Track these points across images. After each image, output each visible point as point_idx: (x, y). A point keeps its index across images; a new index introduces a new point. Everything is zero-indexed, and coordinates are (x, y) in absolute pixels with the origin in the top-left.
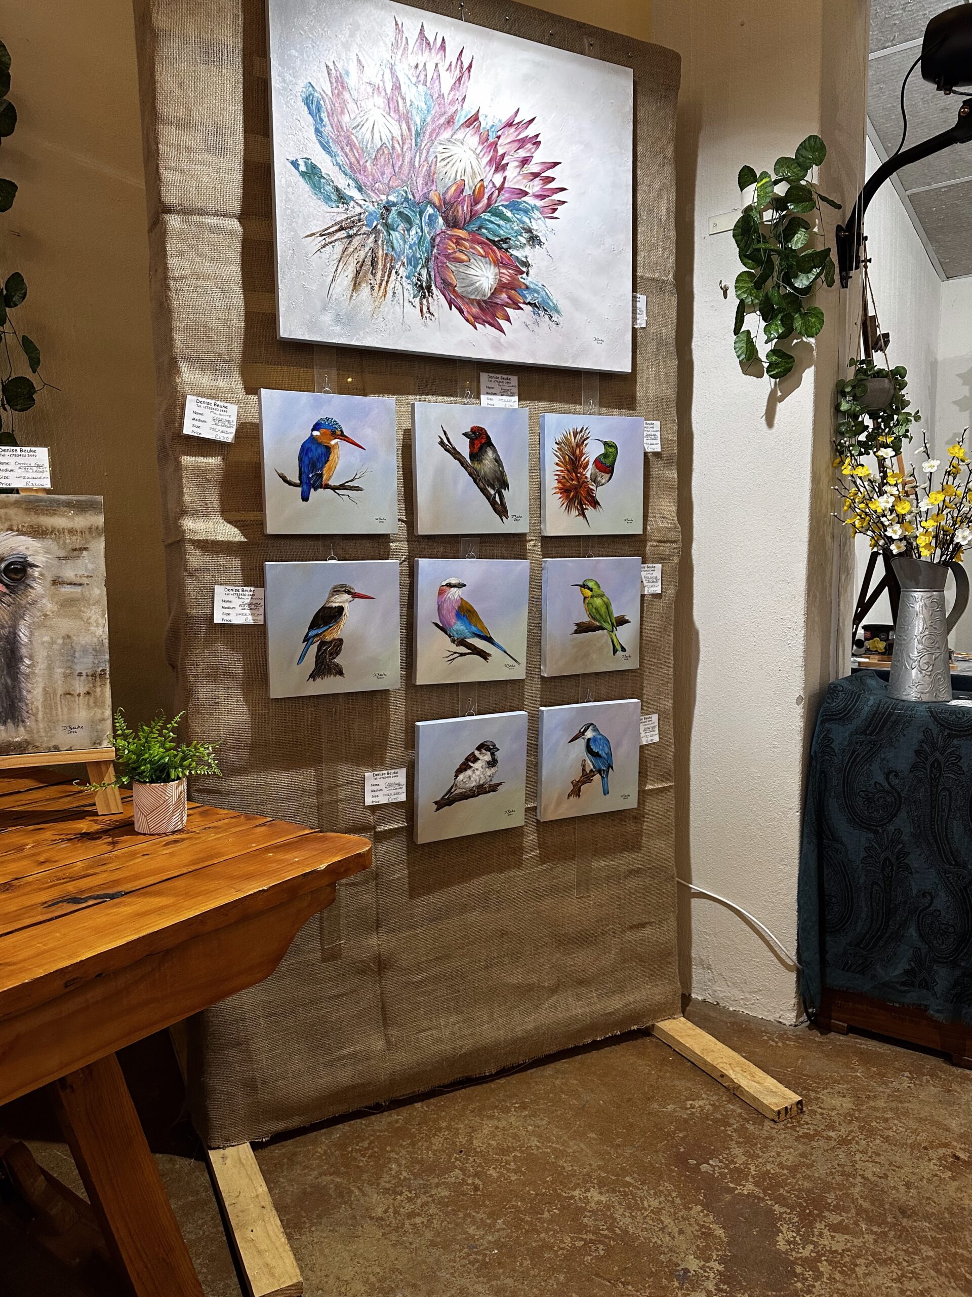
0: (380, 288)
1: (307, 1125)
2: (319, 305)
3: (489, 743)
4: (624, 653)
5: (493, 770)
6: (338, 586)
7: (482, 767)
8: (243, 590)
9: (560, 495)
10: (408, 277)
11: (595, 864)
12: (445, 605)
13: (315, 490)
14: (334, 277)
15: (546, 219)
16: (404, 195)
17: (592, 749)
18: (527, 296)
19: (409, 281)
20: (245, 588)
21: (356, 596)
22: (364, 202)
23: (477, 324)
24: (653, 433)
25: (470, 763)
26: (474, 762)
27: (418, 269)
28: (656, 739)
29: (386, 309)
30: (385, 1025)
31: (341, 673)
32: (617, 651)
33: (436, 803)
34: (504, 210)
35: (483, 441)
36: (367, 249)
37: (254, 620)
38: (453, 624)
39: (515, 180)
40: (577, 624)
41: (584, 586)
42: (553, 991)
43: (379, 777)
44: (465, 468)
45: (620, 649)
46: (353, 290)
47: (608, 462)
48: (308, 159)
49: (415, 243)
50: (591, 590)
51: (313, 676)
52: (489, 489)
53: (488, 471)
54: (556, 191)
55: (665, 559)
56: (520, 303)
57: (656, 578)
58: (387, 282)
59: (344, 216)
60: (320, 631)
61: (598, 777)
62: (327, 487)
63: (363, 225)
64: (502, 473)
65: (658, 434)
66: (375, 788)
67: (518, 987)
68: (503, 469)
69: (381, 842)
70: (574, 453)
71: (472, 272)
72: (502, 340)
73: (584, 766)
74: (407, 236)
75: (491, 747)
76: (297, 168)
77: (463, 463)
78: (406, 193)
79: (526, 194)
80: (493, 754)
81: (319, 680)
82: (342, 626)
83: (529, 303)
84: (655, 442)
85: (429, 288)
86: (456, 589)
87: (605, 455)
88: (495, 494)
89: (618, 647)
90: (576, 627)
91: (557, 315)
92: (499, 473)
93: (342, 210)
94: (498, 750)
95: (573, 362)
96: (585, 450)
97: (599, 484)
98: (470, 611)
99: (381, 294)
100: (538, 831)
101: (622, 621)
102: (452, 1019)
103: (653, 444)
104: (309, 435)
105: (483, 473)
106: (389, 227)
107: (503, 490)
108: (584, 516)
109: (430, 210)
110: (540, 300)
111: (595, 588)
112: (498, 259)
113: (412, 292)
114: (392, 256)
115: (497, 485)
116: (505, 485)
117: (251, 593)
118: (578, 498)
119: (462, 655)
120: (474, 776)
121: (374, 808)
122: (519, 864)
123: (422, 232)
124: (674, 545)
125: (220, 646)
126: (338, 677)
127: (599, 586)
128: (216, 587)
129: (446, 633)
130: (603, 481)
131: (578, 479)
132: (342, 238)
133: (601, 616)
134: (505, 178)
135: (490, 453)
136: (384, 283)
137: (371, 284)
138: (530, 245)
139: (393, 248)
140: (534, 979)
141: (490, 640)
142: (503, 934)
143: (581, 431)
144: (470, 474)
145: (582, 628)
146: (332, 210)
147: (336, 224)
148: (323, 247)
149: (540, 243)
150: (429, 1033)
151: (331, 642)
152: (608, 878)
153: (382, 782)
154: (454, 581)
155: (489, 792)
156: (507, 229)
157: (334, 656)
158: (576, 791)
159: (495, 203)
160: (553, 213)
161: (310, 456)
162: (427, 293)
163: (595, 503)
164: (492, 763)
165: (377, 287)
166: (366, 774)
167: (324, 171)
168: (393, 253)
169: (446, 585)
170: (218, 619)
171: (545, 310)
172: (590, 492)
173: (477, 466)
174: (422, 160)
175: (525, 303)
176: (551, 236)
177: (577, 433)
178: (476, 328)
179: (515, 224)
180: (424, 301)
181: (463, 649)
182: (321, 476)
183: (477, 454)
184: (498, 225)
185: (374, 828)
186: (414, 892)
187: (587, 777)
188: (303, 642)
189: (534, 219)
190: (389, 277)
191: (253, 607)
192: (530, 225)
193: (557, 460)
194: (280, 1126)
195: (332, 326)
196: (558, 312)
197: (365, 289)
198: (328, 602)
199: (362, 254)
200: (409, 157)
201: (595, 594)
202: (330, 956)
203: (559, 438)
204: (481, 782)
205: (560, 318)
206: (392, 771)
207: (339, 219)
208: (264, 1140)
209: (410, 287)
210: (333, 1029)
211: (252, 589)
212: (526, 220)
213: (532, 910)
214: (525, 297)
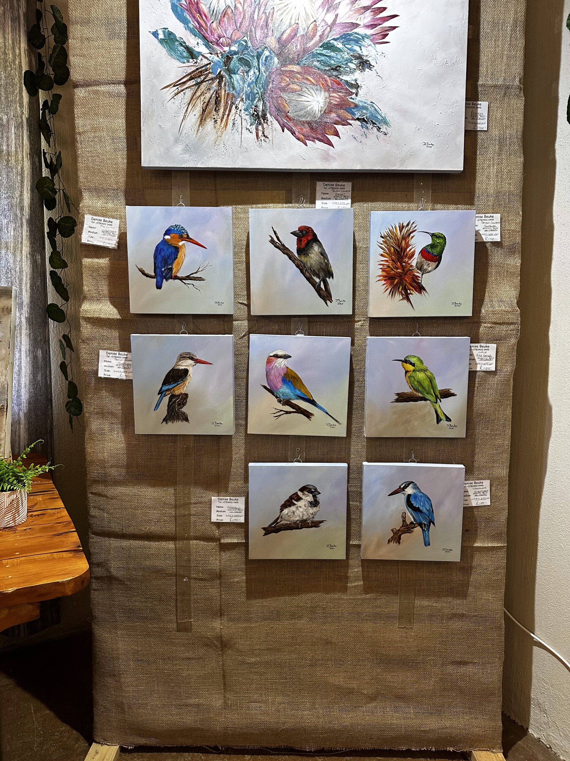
0: (222, 120)
1: (162, 746)
2: (172, 139)
3: (310, 487)
4: (449, 423)
5: (315, 509)
6: (184, 353)
7: (305, 506)
8: (119, 354)
9: (383, 282)
10: (245, 110)
11: (418, 602)
12: (273, 372)
13: (167, 280)
14: (185, 116)
15: (377, 45)
16: (244, 44)
17: (412, 504)
18: (356, 113)
19: (247, 113)
20: (121, 353)
21: (197, 361)
22: (210, 55)
23: (307, 141)
24: (492, 225)
25: (294, 501)
26: (297, 501)
27: (255, 102)
28: (488, 502)
29: (227, 137)
30: (225, 689)
31: (186, 419)
32: (441, 420)
33: (264, 529)
34: (335, 43)
35: (310, 238)
36: (212, 92)
37: (126, 376)
38: (279, 387)
39: (347, 15)
40: (398, 394)
41: (406, 361)
42: (372, 698)
43: (223, 501)
44: (292, 260)
45: (444, 419)
46: (199, 125)
47: (435, 252)
48: (166, 29)
49: (253, 81)
50: (413, 365)
51: (165, 420)
52: (315, 278)
53: (314, 263)
54: (386, 19)
55: (500, 340)
56: (349, 119)
57: (490, 356)
58: (228, 115)
59: (194, 68)
60: (171, 387)
61: (418, 529)
62: (176, 278)
63: (209, 73)
64: (327, 264)
65: (498, 226)
66: (220, 509)
67: (338, 688)
68: (328, 261)
69: (224, 551)
70: (399, 245)
71: (304, 99)
72: (330, 152)
73: (404, 518)
74: (246, 77)
75: (313, 490)
76: (157, 37)
77: (291, 257)
78: (246, 42)
79: (357, 25)
80: (314, 496)
81: (170, 423)
82: (187, 384)
83: (358, 119)
84: (494, 233)
85: (264, 117)
86: (282, 359)
87: (432, 246)
88: (320, 282)
89: (443, 417)
90: (397, 397)
91: (385, 126)
92: (324, 264)
93: (192, 64)
94: (320, 493)
95: (401, 165)
96: (412, 242)
97: (424, 272)
98: (295, 378)
99: (222, 125)
100: (363, 566)
101: (447, 394)
102: (278, 699)
103: (492, 235)
104: (162, 239)
105: (309, 264)
106: (231, 72)
107: (327, 279)
108: (408, 300)
109: (267, 53)
110: (368, 115)
111: (417, 363)
112: (328, 86)
113: (249, 121)
114: (233, 94)
115: (322, 274)
116: (330, 274)
117: (125, 356)
118: (402, 285)
119: (287, 413)
120: (298, 511)
121: (219, 525)
122: (344, 589)
123: (259, 71)
124: (512, 327)
125: (104, 393)
126: (185, 422)
127: (422, 362)
128: (100, 351)
129: (273, 394)
130: (430, 269)
131: (403, 268)
132: (192, 86)
133: (424, 388)
134: (337, 16)
135: (316, 248)
136: (226, 116)
137: (214, 119)
138: (360, 70)
139: (234, 88)
140: (354, 685)
141: (312, 402)
142: (328, 642)
143: (408, 225)
144: (298, 266)
145: (402, 398)
146: (184, 65)
147: (187, 76)
148: (176, 94)
149: (370, 66)
150: (258, 705)
151: (179, 395)
152: (431, 616)
153: (225, 506)
154: (280, 353)
155: (312, 527)
156: (337, 58)
157: (182, 406)
158: (396, 537)
159: (327, 38)
160: (384, 38)
161: (163, 255)
162: (262, 121)
163: (420, 289)
164: (315, 503)
165: (219, 121)
166: (212, 498)
167: (178, 36)
168: (234, 92)
169: (274, 356)
170: (101, 374)
171: (374, 123)
172: (415, 279)
173: (303, 259)
174: (261, 13)
175: (353, 119)
176: (381, 59)
177: (403, 227)
178: (306, 144)
179: (346, 53)
180: (260, 128)
181: (288, 408)
182: (171, 269)
183: (304, 249)
184: (329, 57)
185: (219, 540)
186: (251, 594)
187: (407, 528)
188: (158, 394)
189: (364, 46)
190: (230, 111)
191: (126, 366)
192: (360, 52)
193: (381, 251)
194: (142, 741)
195: (182, 154)
196: (386, 123)
197: (209, 124)
198: (176, 365)
199: (208, 95)
200: (249, 13)
201: (417, 369)
202: (184, 628)
203: (384, 232)
204: (305, 518)
205: (388, 129)
206: (234, 498)
207: (189, 71)
208: (129, 748)
209: (247, 117)
210: (183, 682)
211: (126, 353)
212: (357, 48)
213: (355, 629)
214: (353, 114)
